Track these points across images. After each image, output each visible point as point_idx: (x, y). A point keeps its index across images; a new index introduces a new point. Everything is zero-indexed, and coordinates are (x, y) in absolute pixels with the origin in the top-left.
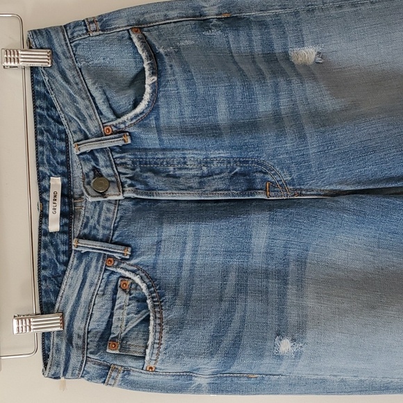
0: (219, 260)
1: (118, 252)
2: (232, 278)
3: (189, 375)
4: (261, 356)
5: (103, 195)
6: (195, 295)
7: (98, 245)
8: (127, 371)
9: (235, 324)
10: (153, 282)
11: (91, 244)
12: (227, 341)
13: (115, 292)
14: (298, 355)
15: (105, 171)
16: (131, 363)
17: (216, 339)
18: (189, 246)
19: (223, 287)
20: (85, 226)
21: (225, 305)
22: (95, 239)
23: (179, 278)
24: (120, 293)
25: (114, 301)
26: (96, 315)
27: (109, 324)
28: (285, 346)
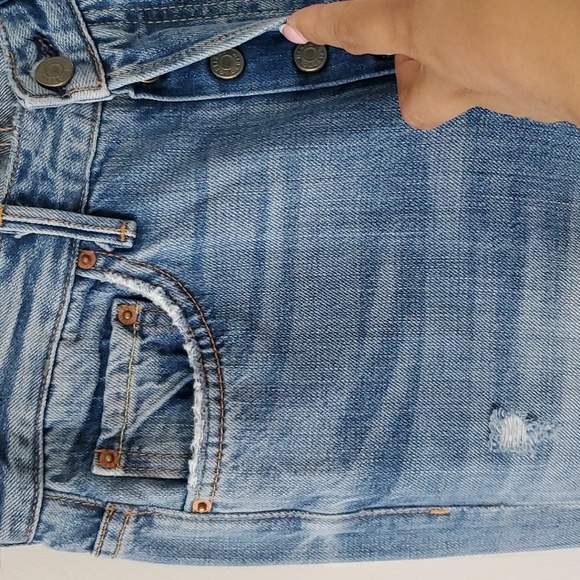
0: (353, 235)
1: (105, 234)
3: (292, 517)
4: (459, 457)
5: (60, 92)
6: (301, 323)
7: (53, 217)
8: (146, 517)
10: (195, 302)
11: (36, 215)
12: (379, 427)
13: (105, 332)
14: (543, 452)
15: (62, 39)
16: (153, 497)
17: (353, 427)
19: (366, 302)
20: (22, 174)
21: (372, 345)
22: (46, 203)
23: (257, 288)
24: (117, 334)
25: (104, 354)
26: (63, 388)
27: (96, 408)
28: (513, 430)
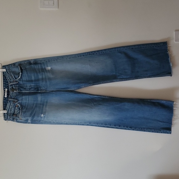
0: (32, 102)
1: (16, 101)
2: (35, 105)
3: (27, 120)
4: (38, 117)
5: (13, 91)
6: (28, 107)
7: (12, 99)
8: (17, 119)
9: (34, 112)
10: (21, 105)
11: (11, 99)
12: (33, 115)
13: (15, 107)
14: (44, 117)
15: (14, 88)
16: (17, 118)
17: (31, 114)
18: (27, 100)
19: (33, 106)
20: (10, 96)
21: (33, 109)
22: (12, 98)
23: (26, 105)
25: (15, 108)
26: (12, 110)
27: (14, 112)
28: (42, 115)
